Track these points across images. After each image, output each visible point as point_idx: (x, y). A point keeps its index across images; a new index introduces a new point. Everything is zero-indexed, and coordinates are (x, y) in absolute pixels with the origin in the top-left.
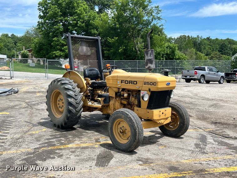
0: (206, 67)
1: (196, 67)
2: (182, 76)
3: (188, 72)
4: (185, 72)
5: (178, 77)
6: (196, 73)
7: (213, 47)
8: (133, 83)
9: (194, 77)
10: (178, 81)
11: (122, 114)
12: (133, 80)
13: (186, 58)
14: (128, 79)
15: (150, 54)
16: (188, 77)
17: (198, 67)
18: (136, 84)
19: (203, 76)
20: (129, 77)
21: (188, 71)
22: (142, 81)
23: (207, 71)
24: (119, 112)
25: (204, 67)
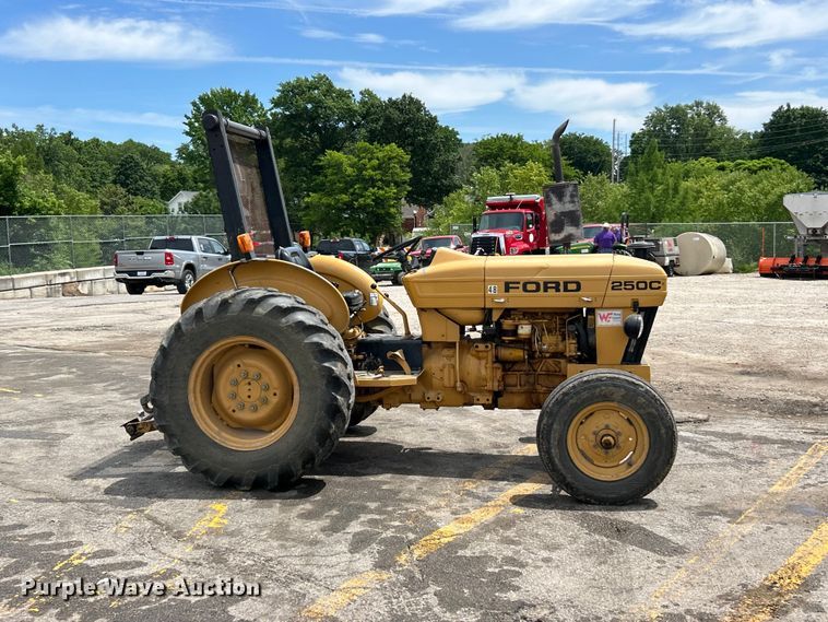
0: (194, 239)
1: (157, 238)
2: (118, 272)
3: (140, 257)
4: (128, 257)
5: (87, 278)
6: (170, 260)
7: (92, 169)
8: (562, 288)
9: (162, 275)
10: (86, 292)
11: (615, 386)
12: (561, 278)
13: (60, 206)
14: (539, 277)
15: (572, 196)
16: (142, 275)
17: (164, 237)
18: (578, 289)
19: (190, 267)
20: (540, 269)
21: (138, 253)
22: (603, 280)
23: (198, 252)
24: (599, 383)
25: (188, 237)
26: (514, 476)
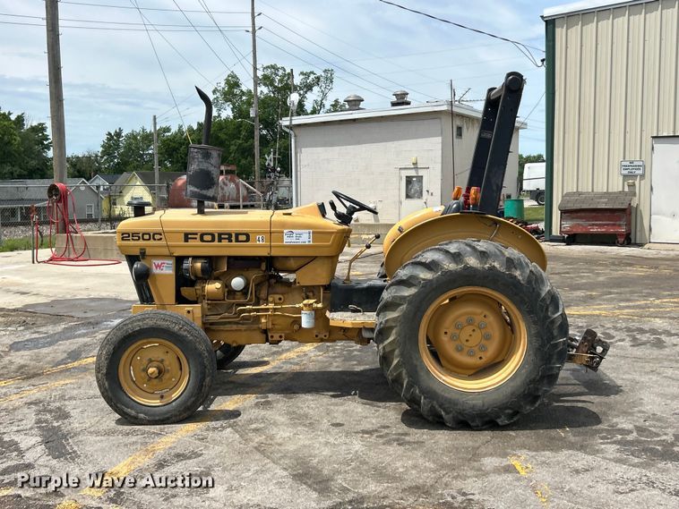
26: (261, 377)
